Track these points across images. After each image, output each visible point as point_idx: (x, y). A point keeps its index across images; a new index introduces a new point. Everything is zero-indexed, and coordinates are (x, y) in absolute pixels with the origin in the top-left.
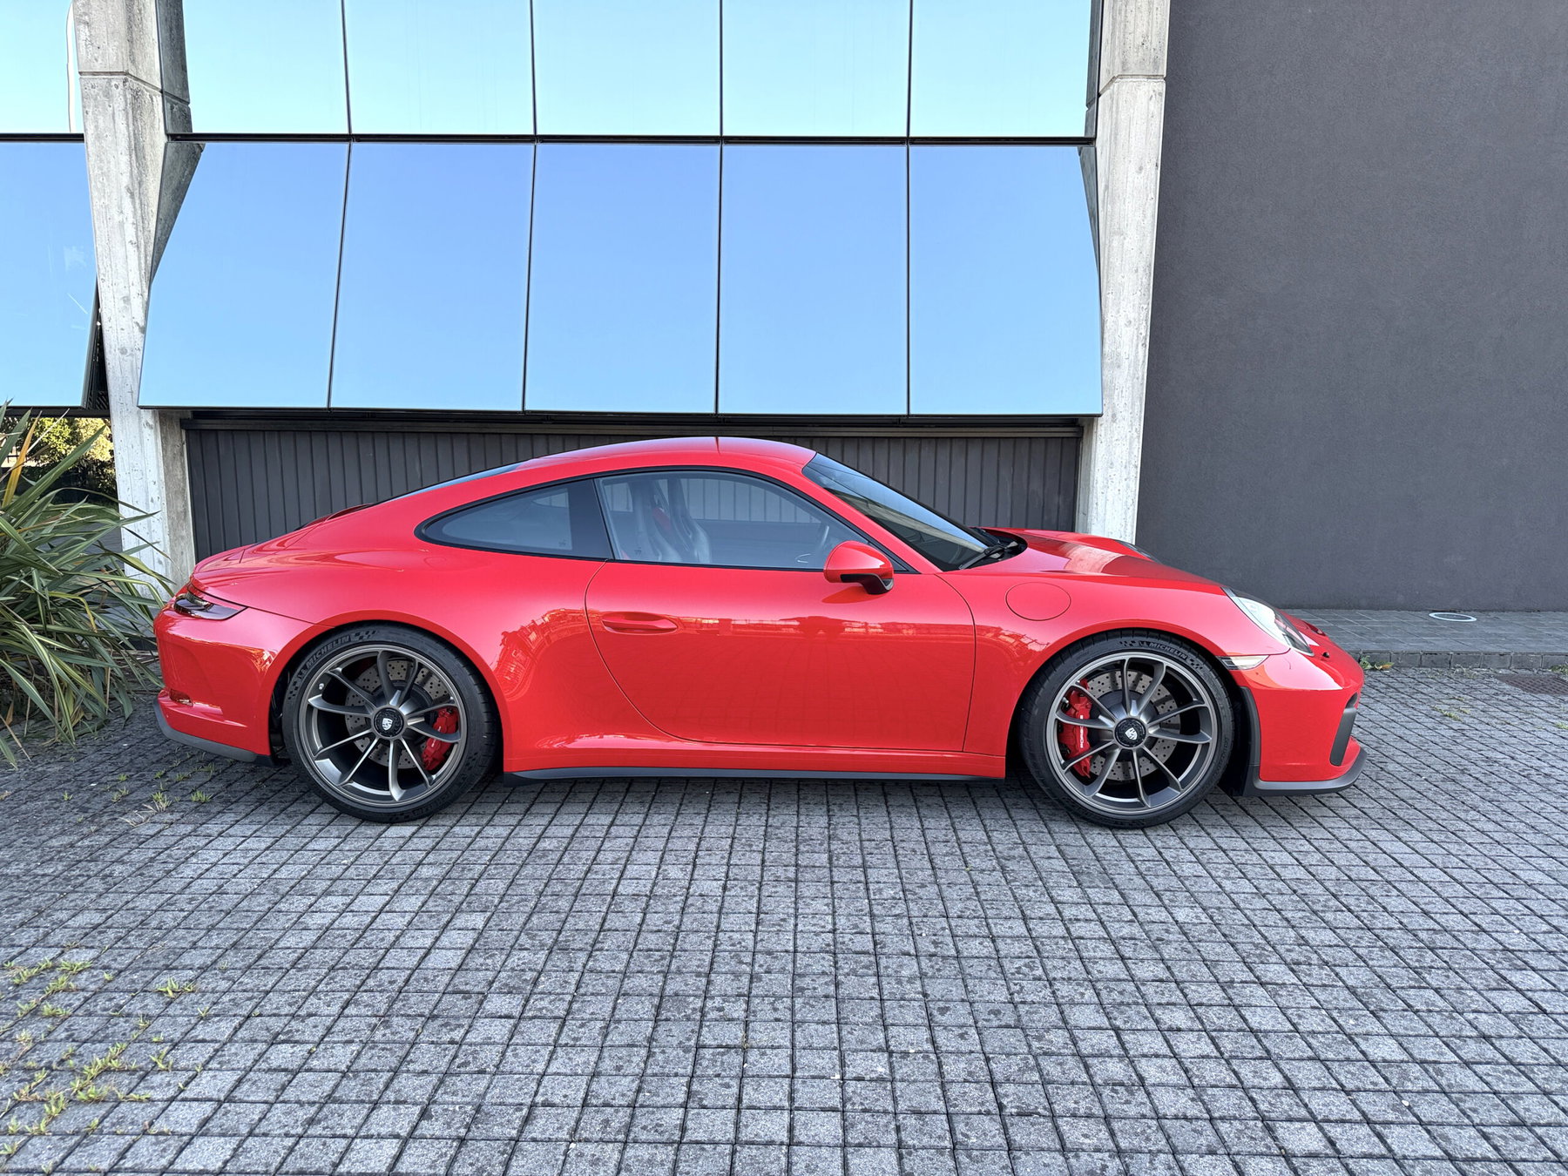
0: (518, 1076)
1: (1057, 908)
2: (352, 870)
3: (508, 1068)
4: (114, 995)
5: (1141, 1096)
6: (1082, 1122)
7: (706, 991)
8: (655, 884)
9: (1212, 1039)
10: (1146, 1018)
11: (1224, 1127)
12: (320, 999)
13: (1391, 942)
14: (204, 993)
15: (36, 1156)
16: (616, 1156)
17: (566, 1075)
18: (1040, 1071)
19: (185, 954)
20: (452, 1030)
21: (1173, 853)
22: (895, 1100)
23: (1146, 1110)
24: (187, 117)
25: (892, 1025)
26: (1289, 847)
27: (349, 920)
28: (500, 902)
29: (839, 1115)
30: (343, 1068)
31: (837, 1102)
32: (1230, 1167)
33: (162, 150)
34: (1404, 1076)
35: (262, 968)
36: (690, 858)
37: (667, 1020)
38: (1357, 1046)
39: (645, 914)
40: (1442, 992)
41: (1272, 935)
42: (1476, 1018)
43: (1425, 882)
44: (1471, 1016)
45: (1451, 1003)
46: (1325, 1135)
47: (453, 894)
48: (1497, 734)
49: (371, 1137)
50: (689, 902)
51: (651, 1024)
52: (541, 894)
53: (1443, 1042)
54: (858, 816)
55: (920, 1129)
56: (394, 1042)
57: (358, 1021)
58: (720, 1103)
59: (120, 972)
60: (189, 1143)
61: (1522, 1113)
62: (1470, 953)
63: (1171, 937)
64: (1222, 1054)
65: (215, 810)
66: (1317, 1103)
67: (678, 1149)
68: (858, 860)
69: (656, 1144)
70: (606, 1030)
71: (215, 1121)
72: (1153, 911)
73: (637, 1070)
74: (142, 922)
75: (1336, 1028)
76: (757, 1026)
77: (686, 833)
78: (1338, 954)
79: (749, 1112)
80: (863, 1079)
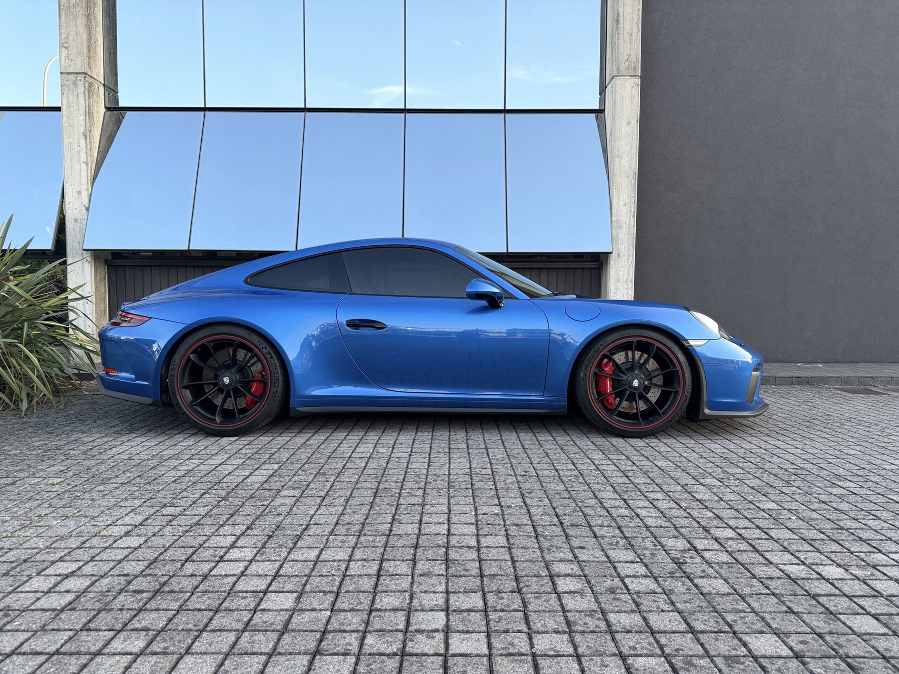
0: (299, 516)
1: (592, 461)
2: (203, 451)
3: (294, 513)
5: (638, 520)
6: (606, 528)
7: (402, 487)
8: (372, 454)
9: (676, 503)
10: (640, 496)
11: (682, 530)
12: (189, 492)
13: (773, 472)
14: (124, 491)
15: (35, 543)
16: (355, 539)
17: (326, 514)
18: (583, 512)
19: (113, 479)
20: (262, 501)
21: (656, 444)
22: (504, 521)
23: (641, 525)
24: (116, 100)
25: (502, 497)
26: (719, 443)
27: (202, 467)
28: (287, 460)
29: (475, 525)
30: (203, 514)
31: (473, 521)
32: (685, 542)
33: (103, 115)
34: (779, 514)
35: (156, 483)
36: (391, 445)
37: (380, 496)
38: (754, 504)
39: (367, 463)
40: (801, 488)
41: (709, 470)
42: (818, 496)
43: (793, 454)
44: (816, 495)
45: (805, 491)
46: (737, 533)
47: (260, 458)
48: (832, 407)
49: (221, 535)
50: (391, 459)
51: (372, 498)
52: (309, 458)
53: (800, 503)
54: (483, 432)
55: (518, 530)
56: (231, 506)
57: (211, 499)
58: (410, 522)
59: (76, 486)
60: (121, 538)
61: (842, 525)
62: (816, 476)
63: (653, 470)
64: (681, 508)
65: (125, 433)
66: (731, 523)
67: (388, 538)
68: (483, 446)
69: (376, 535)
70: (347, 501)
71: (134, 532)
72: (644, 462)
73: (365, 512)
74: (87, 469)
75: (743, 499)
76: (430, 497)
77: (388, 438)
78: (744, 476)
79: (425, 525)
80: (487, 514)
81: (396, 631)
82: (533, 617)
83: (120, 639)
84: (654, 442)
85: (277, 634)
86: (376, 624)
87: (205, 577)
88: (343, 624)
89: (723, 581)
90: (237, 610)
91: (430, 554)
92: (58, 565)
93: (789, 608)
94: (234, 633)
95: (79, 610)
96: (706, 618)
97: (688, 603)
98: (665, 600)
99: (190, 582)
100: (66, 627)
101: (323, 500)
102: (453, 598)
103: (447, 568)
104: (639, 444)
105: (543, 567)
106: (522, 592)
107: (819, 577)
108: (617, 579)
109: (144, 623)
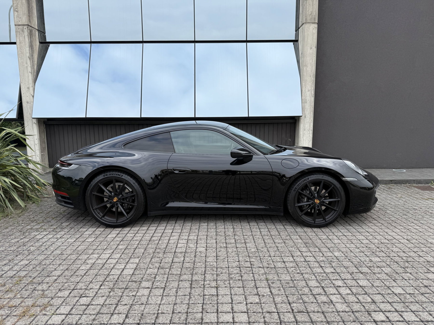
0: (153, 305)
1: (301, 253)
2: (99, 247)
3: (150, 303)
4: (33, 284)
5: (332, 306)
6: (316, 314)
7: (204, 279)
8: (186, 249)
9: (350, 289)
10: (330, 283)
11: (356, 314)
12: (93, 284)
13: (396, 260)
17: (167, 304)
18: (302, 299)
19: (53, 272)
20: (132, 292)
23: (334, 310)
24: (45, 37)
25: (259, 287)
26: (363, 234)
27: (99, 261)
28: (143, 255)
29: (247, 314)
30: (102, 304)
31: (246, 310)
33: (38, 46)
34: (405, 298)
35: (76, 276)
36: (196, 241)
37: (194, 288)
38: (391, 290)
39: (184, 258)
40: (412, 274)
41: (362, 259)
42: (423, 281)
43: (402, 243)
44: (421, 281)
45: (415, 277)
46: (385, 315)
47: (129, 253)
48: (416, 202)
50: (197, 254)
51: (190, 289)
52: (154, 252)
53: (415, 288)
54: (242, 229)
55: (270, 317)
56: (116, 296)
57: (105, 290)
58: (212, 311)
59: (35, 278)
62: (418, 263)
63: (334, 260)
64: (353, 293)
65: (58, 231)
66: (382, 306)
68: (243, 241)
70: (177, 291)
72: (328, 253)
73: (187, 303)
75: (384, 285)
76: (220, 289)
77: (194, 234)
78: (381, 264)
79: (221, 314)
101: (164, 290)
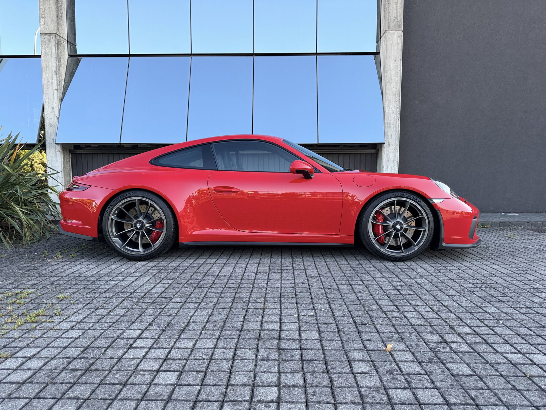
0: (184, 316)
1: (373, 278)
2: (126, 271)
3: (180, 314)
4: (41, 299)
5: (405, 320)
6: (384, 326)
7: (250, 296)
8: (232, 273)
9: (431, 308)
10: (406, 303)
11: (435, 328)
12: (114, 299)
13: (493, 287)
14: (73, 298)
15: (13, 334)
16: (218, 333)
17: (201, 315)
18: (369, 315)
19: (67, 290)
20: (160, 306)
21: (414, 267)
22: (317, 321)
23: (408, 324)
24: (75, 50)
25: (316, 304)
26: (456, 266)
27: (124, 282)
28: (178, 277)
29: (298, 324)
31: (297, 320)
32: (438, 336)
33: (67, 60)
34: (500, 316)
35: (94, 293)
36: (244, 268)
37: (236, 303)
38: (483, 309)
39: (228, 280)
40: (513, 297)
41: (451, 285)
42: (525, 303)
43: (505, 274)
44: (523, 303)
45: (516, 300)
46: (472, 330)
47: (161, 276)
48: (528, 242)
49: (132, 330)
50: (244, 277)
51: (231, 304)
52: (192, 276)
53: (513, 309)
54: (303, 259)
55: (326, 327)
56: (140, 308)
57: (127, 304)
58: (255, 321)
59: (44, 294)
60: (67, 331)
61: (543, 324)
62: (521, 289)
63: (414, 285)
64: (434, 311)
66: (468, 322)
67: (240, 332)
69: (233, 330)
70: (215, 306)
71: (76, 326)
72: (408, 279)
73: (226, 314)
74: (52, 283)
75: (474, 305)
76: (268, 304)
77: (242, 263)
78: (474, 289)
79: (265, 323)
80: (306, 316)
81: (245, 401)
82: (337, 391)
83: (59, 405)
84: (413, 265)
85: (164, 403)
86: (231, 396)
87: (119, 359)
88: (208, 396)
89: (466, 366)
90: (139, 384)
91: (268, 344)
92: (25, 350)
93: (513, 386)
94: (135, 402)
95: (34, 383)
96: (456, 393)
97: (443, 382)
98: (427, 380)
99: (109, 363)
100: (24, 396)
101: (199, 305)
102: (283, 376)
103: (279, 355)
104: (404, 267)
105: (344, 354)
106: (330, 373)
107: (532, 363)
108: (394, 364)
109: (76, 393)
